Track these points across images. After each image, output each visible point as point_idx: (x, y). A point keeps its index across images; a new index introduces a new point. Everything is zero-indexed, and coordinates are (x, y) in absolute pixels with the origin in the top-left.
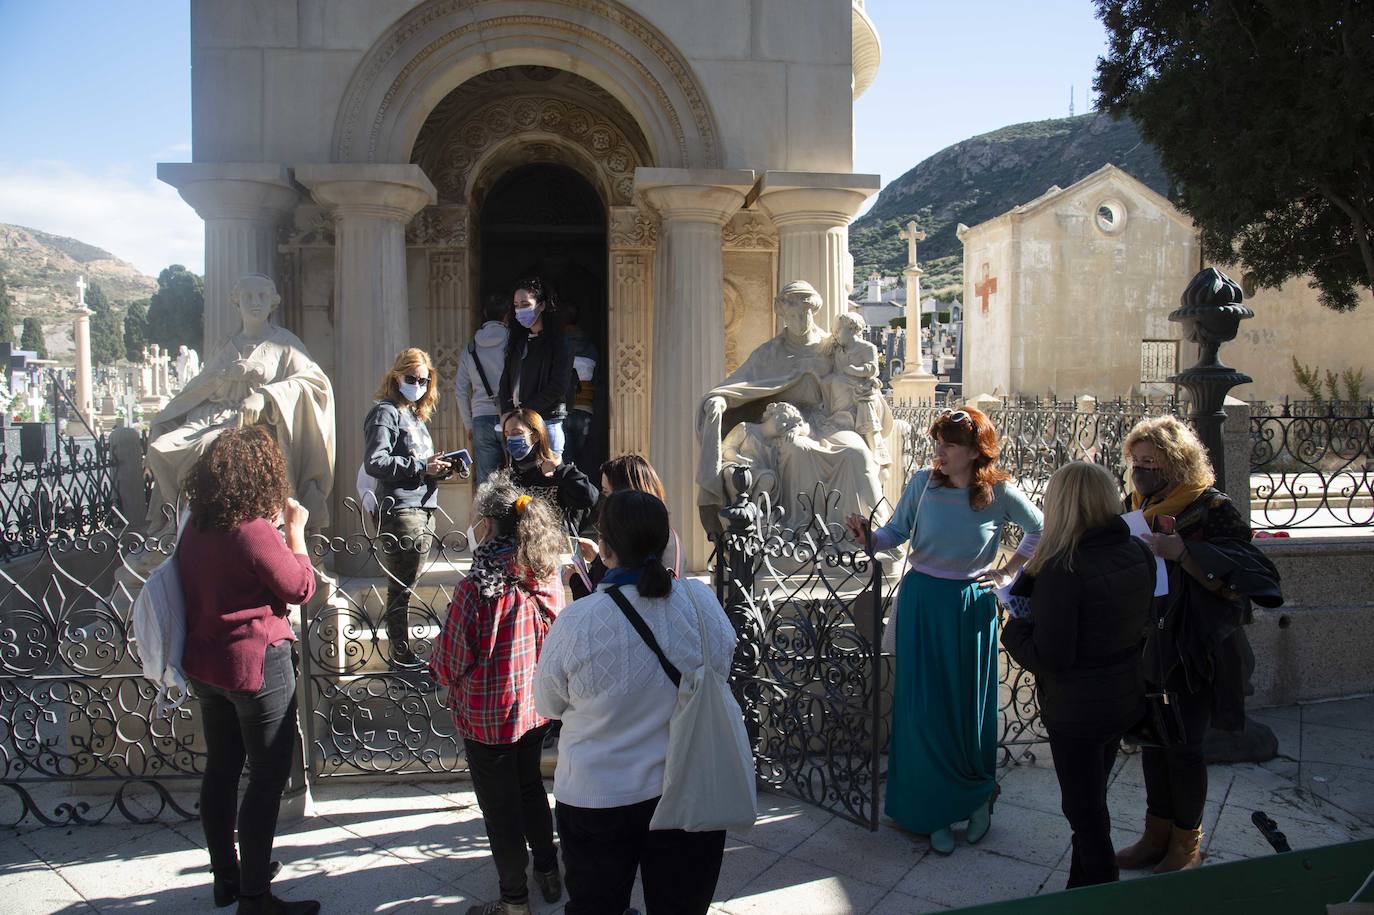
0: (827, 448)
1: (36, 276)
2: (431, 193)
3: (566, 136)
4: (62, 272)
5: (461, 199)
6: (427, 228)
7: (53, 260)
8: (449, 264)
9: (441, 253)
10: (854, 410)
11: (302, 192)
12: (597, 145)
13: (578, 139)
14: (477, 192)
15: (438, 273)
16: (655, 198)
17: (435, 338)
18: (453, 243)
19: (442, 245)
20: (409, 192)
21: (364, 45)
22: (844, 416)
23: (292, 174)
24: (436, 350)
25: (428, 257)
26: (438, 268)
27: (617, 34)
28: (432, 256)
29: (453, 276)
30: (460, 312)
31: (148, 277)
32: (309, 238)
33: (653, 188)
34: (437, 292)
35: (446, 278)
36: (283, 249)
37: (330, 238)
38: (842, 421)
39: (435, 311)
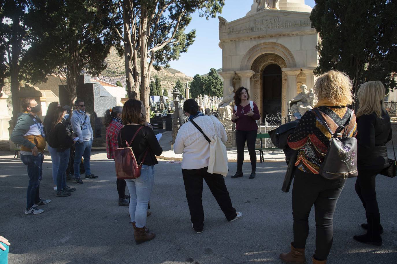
0: (305, 108)
1: (164, 78)
2: (254, 73)
4: (169, 77)
5: (258, 72)
6: (253, 77)
7: (167, 74)
8: (257, 82)
10: (310, 102)
11: (236, 74)
14: (261, 71)
16: (285, 72)
17: (255, 93)
18: (258, 79)
19: (256, 79)
20: (250, 74)
21: (245, 54)
23: (235, 72)
24: (255, 95)
25: (253, 81)
26: (255, 83)
27: (280, 49)
29: (258, 84)
31: (188, 77)
32: (237, 79)
33: (285, 71)
34: (255, 86)
36: (233, 81)
37: (240, 79)
38: (309, 104)
39: (254, 89)
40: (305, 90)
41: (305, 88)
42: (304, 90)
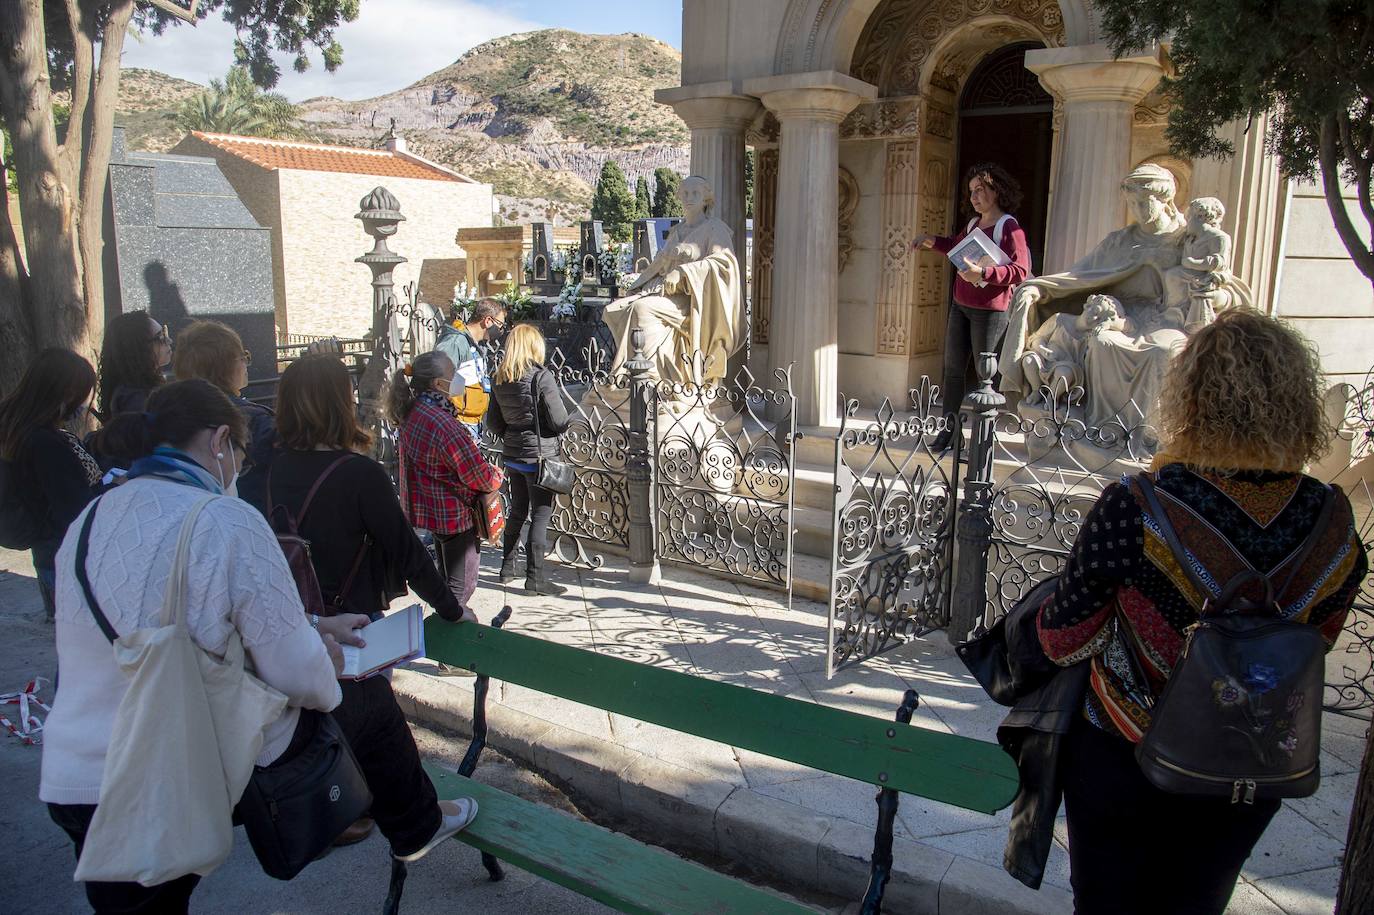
3: (1017, 16)
5: (915, 90)
6: (884, 120)
8: (903, 153)
9: (897, 143)
10: (1187, 307)
12: (1047, 22)
13: (1028, 17)
15: (893, 161)
17: (888, 221)
18: (907, 133)
19: (897, 135)
22: (1176, 313)
24: (888, 232)
25: (885, 147)
26: (894, 156)
28: (889, 145)
29: (906, 164)
30: (909, 197)
34: (892, 179)
35: (900, 166)
38: (1170, 317)
39: (889, 197)
40: (1157, 207)
41: (1161, 196)
42: (1144, 205)
